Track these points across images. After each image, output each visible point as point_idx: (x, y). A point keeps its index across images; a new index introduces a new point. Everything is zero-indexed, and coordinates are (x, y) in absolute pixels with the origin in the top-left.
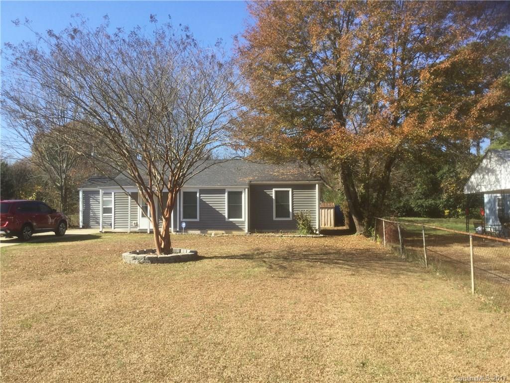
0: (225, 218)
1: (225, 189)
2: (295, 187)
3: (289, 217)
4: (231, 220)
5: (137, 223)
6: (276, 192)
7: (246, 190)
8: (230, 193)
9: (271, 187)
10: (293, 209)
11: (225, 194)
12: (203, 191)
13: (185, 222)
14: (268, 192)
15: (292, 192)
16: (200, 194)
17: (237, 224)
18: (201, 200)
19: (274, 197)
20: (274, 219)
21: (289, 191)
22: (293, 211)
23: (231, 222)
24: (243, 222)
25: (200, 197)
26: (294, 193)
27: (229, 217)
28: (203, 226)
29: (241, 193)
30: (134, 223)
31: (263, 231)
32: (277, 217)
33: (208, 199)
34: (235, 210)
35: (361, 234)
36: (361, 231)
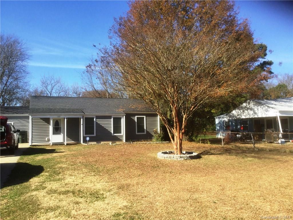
0: (112, 133)
1: (111, 116)
2: (147, 115)
3: (144, 132)
4: (115, 134)
5: (49, 138)
6: (137, 118)
7: (124, 117)
8: (114, 118)
9: (134, 115)
10: (146, 127)
11: (111, 119)
12: (98, 117)
13: (89, 137)
14: (133, 118)
15: (146, 118)
16: (96, 119)
17: (119, 137)
18: (97, 123)
19: (136, 121)
20: (137, 133)
21: (144, 118)
22: (146, 129)
23: (115, 136)
24: (122, 136)
25: (96, 121)
26: (147, 118)
27: (114, 133)
28: (98, 139)
29: (120, 118)
30: (47, 139)
32: (138, 132)
33: (101, 122)
34: (117, 129)
35: (186, 140)
36: (186, 139)
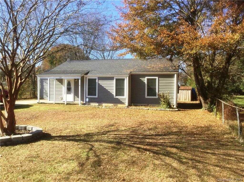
0: (114, 96)
1: (114, 77)
2: (160, 76)
3: (156, 96)
4: (117, 97)
5: (62, 97)
6: (148, 79)
7: (127, 78)
8: (117, 80)
9: (144, 76)
10: (158, 91)
11: (114, 80)
12: (100, 79)
13: (89, 98)
14: (142, 79)
15: (159, 79)
16: (98, 81)
17: (121, 100)
18: (99, 84)
19: (146, 83)
20: (146, 97)
21: (156, 79)
22: (158, 92)
23: (117, 99)
24: (125, 99)
25: (98, 82)
26: (160, 80)
27: (116, 95)
28: (100, 101)
29: (124, 80)
30: (61, 98)
31: (138, 104)
32: (148, 95)
33: (103, 83)
34: (120, 91)
35: (205, 110)
36: (206, 107)
